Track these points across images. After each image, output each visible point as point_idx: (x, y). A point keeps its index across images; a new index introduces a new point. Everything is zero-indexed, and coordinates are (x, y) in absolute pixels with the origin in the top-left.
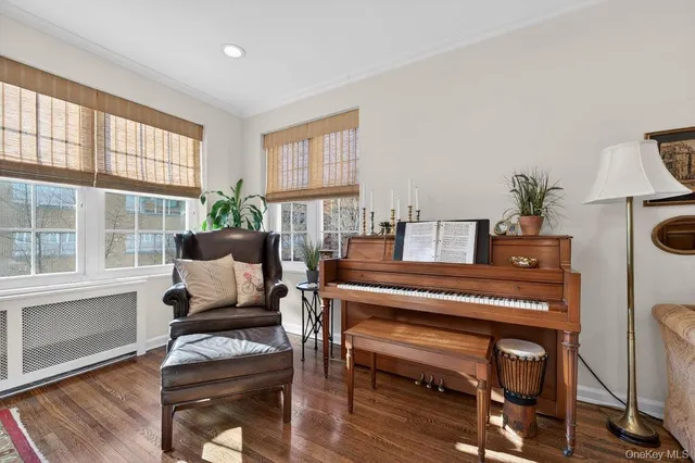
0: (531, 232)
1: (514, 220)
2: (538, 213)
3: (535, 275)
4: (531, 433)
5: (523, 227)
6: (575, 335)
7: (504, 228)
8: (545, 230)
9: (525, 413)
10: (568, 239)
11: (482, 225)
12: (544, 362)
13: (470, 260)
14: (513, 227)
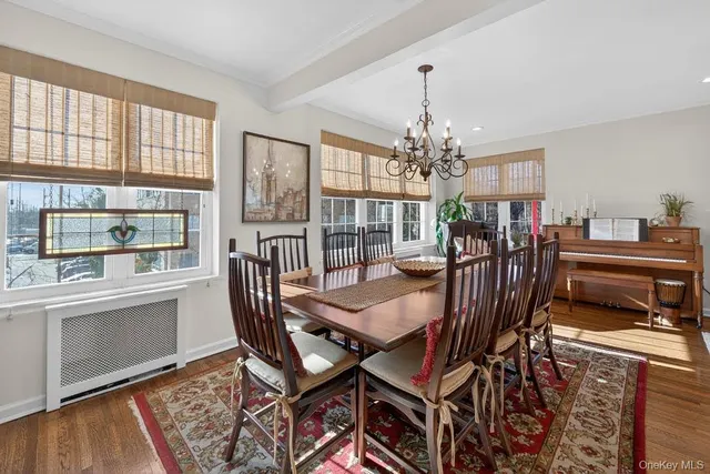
0: (674, 225)
1: (663, 218)
2: (678, 215)
3: (677, 247)
4: (678, 322)
5: (668, 222)
6: (701, 274)
7: (655, 223)
8: (683, 224)
9: (673, 313)
10: (698, 229)
11: (643, 222)
12: (685, 287)
13: (636, 239)
14: (662, 223)
